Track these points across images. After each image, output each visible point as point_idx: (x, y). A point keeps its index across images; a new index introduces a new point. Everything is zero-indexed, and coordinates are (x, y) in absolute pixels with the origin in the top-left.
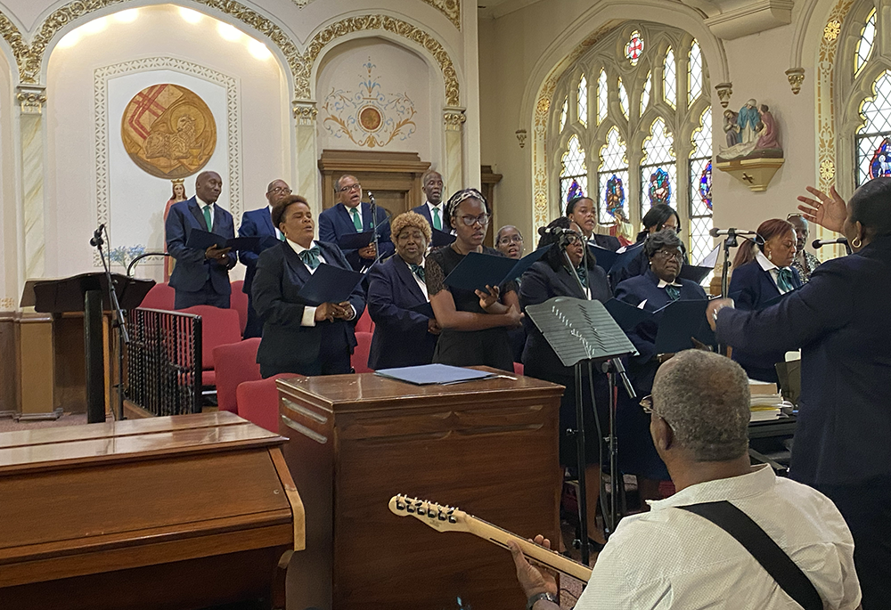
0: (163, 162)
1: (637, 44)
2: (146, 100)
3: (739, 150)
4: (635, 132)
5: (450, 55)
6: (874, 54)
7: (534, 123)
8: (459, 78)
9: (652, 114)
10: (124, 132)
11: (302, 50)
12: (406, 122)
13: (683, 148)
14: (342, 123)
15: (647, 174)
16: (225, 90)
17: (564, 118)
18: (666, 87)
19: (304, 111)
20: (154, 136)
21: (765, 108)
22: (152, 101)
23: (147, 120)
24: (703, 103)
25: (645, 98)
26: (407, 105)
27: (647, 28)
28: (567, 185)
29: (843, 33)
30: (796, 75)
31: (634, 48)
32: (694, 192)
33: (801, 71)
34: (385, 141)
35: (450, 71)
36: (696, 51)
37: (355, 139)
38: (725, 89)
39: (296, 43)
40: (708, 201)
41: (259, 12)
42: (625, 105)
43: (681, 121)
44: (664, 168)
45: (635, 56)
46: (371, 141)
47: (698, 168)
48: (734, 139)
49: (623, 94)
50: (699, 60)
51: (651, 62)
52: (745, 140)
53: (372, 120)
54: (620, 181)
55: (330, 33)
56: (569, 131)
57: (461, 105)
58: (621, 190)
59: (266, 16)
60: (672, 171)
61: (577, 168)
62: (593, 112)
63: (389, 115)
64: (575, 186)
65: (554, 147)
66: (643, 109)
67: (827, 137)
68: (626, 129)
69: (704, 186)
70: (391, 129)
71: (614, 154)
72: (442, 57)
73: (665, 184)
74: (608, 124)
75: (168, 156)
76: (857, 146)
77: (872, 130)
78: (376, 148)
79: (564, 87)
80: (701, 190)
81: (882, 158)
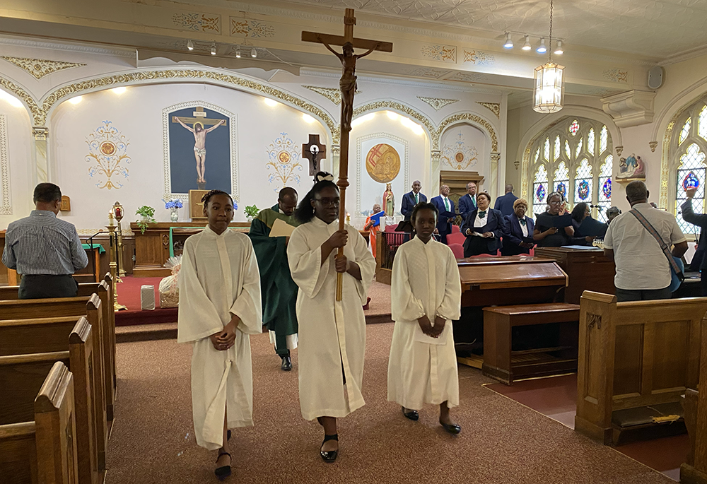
0: (380, 176)
1: (576, 126)
2: (375, 151)
3: (626, 174)
4: (573, 164)
5: (495, 130)
6: (689, 137)
7: (523, 158)
8: (498, 140)
9: (582, 157)
10: (367, 163)
11: (436, 129)
12: (474, 158)
13: (596, 173)
14: (448, 159)
15: (578, 183)
16: (404, 146)
17: (537, 157)
18: (589, 146)
19: (436, 155)
20: (378, 165)
21: (639, 158)
22: (377, 151)
23: (375, 159)
24: (607, 153)
25: (579, 150)
26: (475, 151)
27: (581, 120)
28: (537, 187)
29: (675, 127)
30: (653, 145)
31: (574, 128)
32: (600, 191)
33: (656, 143)
34: (465, 167)
35: (494, 137)
36: (604, 131)
37: (453, 166)
38: (620, 149)
39: (434, 127)
40: (607, 196)
41: (421, 113)
42: (568, 153)
43: (596, 161)
44: (586, 181)
45: (574, 131)
46: (459, 167)
47: (603, 181)
48: (624, 170)
49: (567, 147)
50: (606, 135)
51: (582, 134)
52: (629, 171)
53: (460, 158)
54: (564, 185)
55: (447, 122)
56: (539, 163)
57: (498, 151)
58: (565, 189)
59: (423, 115)
60: (590, 182)
61: (543, 179)
62: (552, 154)
63: (467, 156)
64: (541, 187)
65: (532, 169)
66: (577, 155)
67: (665, 170)
68: (569, 163)
69: (605, 189)
70: (468, 162)
71: (562, 173)
72: (491, 131)
73: (587, 187)
74: (559, 160)
75: (382, 174)
76: (678, 174)
77: (685, 168)
78: (461, 170)
79: (538, 143)
80: (604, 190)
81: (689, 179)
